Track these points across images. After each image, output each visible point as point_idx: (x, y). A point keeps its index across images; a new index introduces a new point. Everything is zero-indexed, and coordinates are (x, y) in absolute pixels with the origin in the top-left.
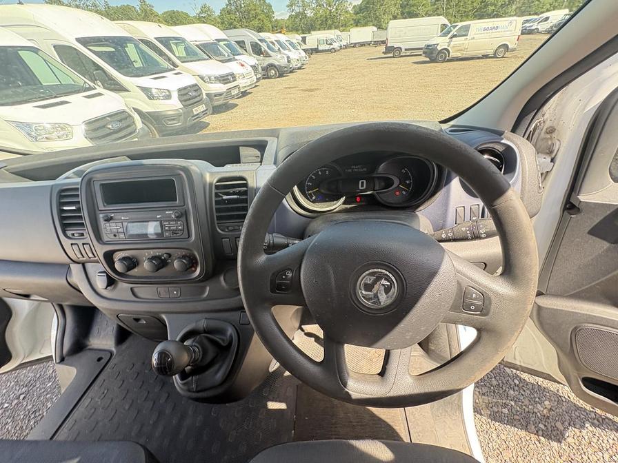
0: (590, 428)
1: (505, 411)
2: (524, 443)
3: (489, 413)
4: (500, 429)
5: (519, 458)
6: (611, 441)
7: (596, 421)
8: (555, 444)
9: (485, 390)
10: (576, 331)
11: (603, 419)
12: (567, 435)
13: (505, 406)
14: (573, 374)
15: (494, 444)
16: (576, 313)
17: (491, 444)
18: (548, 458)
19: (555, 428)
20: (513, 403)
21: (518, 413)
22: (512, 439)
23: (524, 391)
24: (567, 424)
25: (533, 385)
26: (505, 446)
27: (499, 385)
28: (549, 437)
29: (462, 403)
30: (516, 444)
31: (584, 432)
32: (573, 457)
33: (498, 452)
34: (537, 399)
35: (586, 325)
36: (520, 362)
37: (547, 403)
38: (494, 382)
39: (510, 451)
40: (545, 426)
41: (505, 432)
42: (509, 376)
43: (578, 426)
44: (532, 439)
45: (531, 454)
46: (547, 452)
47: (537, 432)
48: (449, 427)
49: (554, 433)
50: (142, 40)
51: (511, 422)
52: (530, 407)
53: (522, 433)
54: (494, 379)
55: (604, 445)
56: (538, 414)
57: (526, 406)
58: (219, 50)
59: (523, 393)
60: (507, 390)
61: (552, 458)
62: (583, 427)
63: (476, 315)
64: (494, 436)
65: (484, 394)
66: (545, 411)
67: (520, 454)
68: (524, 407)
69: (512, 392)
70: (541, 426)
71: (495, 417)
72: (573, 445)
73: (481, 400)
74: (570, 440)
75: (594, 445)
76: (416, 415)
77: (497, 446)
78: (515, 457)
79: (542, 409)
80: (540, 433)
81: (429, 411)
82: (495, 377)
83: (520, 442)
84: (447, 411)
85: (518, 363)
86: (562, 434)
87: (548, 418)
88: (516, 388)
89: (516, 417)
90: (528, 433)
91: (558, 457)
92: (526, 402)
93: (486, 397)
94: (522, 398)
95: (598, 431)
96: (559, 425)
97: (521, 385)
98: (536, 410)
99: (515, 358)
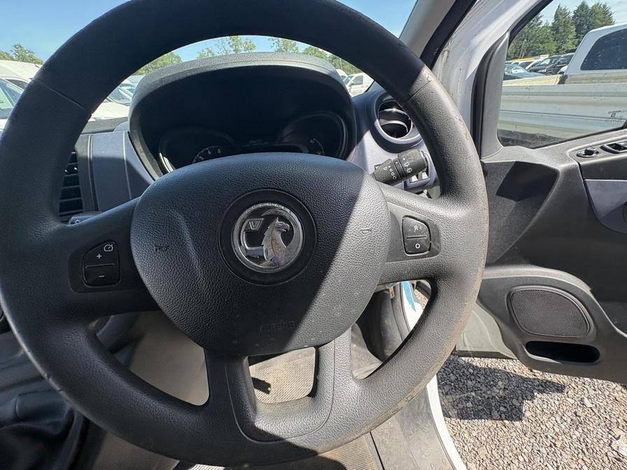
0: (539, 396)
1: (470, 404)
2: (493, 433)
3: (456, 412)
4: (470, 426)
5: (494, 452)
6: (557, 403)
7: (540, 387)
8: (517, 423)
9: (447, 388)
10: (510, 297)
11: (545, 383)
12: (524, 410)
13: (468, 399)
14: (518, 343)
15: (469, 445)
16: (506, 278)
17: (466, 446)
18: (516, 441)
19: (513, 407)
20: (473, 394)
21: (480, 403)
22: (483, 432)
23: (479, 377)
24: (520, 398)
25: (485, 369)
26: (478, 443)
27: (457, 379)
28: (510, 418)
29: (430, 410)
30: (486, 436)
31: (535, 401)
32: (535, 431)
33: (475, 452)
34: (492, 383)
35: (516, 288)
36: (470, 347)
37: (500, 383)
38: (453, 378)
39: (484, 447)
40: (505, 407)
41: (475, 428)
42: (464, 367)
43: (529, 397)
44: (499, 426)
45: (502, 443)
46: (514, 434)
47: (500, 416)
48: (424, 443)
49: (514, 412)
50: (11, 81)
51: (478, 415)
52: (489, 392)
53: (489, 423)
54: (451, 375)
55: (553, 408)
56: (497, 397)
57: (484, 393)
58: (121, 94)
59: (479, 380)
60: (466, 381)
61: (520, 439)
62: (533, 397)
63: (424, 256)
64: (466, 435)
65: (447, 394)
66: (501, 392)
67: (493, 446)
68: (484, 394)
69: (470, 382)
70: (502, 409)
71: (463, 415)
72: (531, 418)
73: (446, 401)
74: (528, 414)
75: (546, 411)
76: (387, 443)
77: (472, 446)
78: (490, 452)
79: (498, 391)
80: (503, 416)
81: (400, 432)
82: (452, 372)
83: (489, 433)
84: (418, 425)
85: (469, 349)
86: (520, 410)
87: (505, 398)
88: (473, 377)
89: (480, 408)
90: (493, 421)
91: (523, 436)
92: (484, 389)
93: (448, 397)
94: (479, 386)
95: (545, 396)
96: (515, 401)
97: (476, 372)
98: (494, 394)
99: (465, 346)
